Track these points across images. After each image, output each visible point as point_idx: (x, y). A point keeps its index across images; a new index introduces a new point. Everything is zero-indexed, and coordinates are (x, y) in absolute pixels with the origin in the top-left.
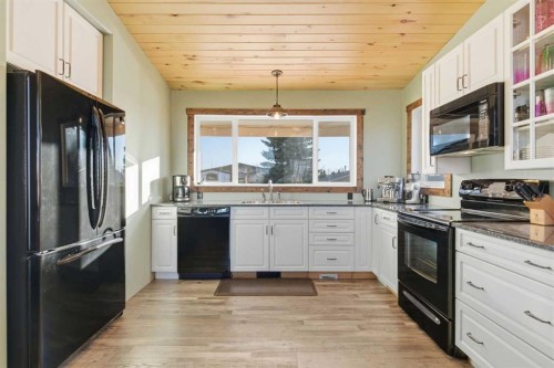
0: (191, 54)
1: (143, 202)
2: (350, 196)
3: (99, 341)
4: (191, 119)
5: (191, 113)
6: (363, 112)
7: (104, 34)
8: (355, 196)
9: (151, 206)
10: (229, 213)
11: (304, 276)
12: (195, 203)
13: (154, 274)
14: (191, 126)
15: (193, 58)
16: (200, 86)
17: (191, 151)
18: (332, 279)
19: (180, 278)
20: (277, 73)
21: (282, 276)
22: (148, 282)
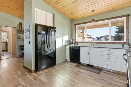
0: (71, 12)
1: (63, 45)
2: (123, 45)
3: (50, 68)
4: (75, 27)
5: (75, 25)
6: (129, 15)
7: (54, 14)
8: (125, 45)
9: (65, 46)
10: (80, 48)
11: (101, 68)
12: (76, 45)
13: (66, 59)
14: (75, 28)
15: (72, 13)
16: (77, 18)
17: (75, 34)
18: (110, 72)
19: (71, 61)
20: (93, 11)
21: (94, 66)
22: (65, 61)
